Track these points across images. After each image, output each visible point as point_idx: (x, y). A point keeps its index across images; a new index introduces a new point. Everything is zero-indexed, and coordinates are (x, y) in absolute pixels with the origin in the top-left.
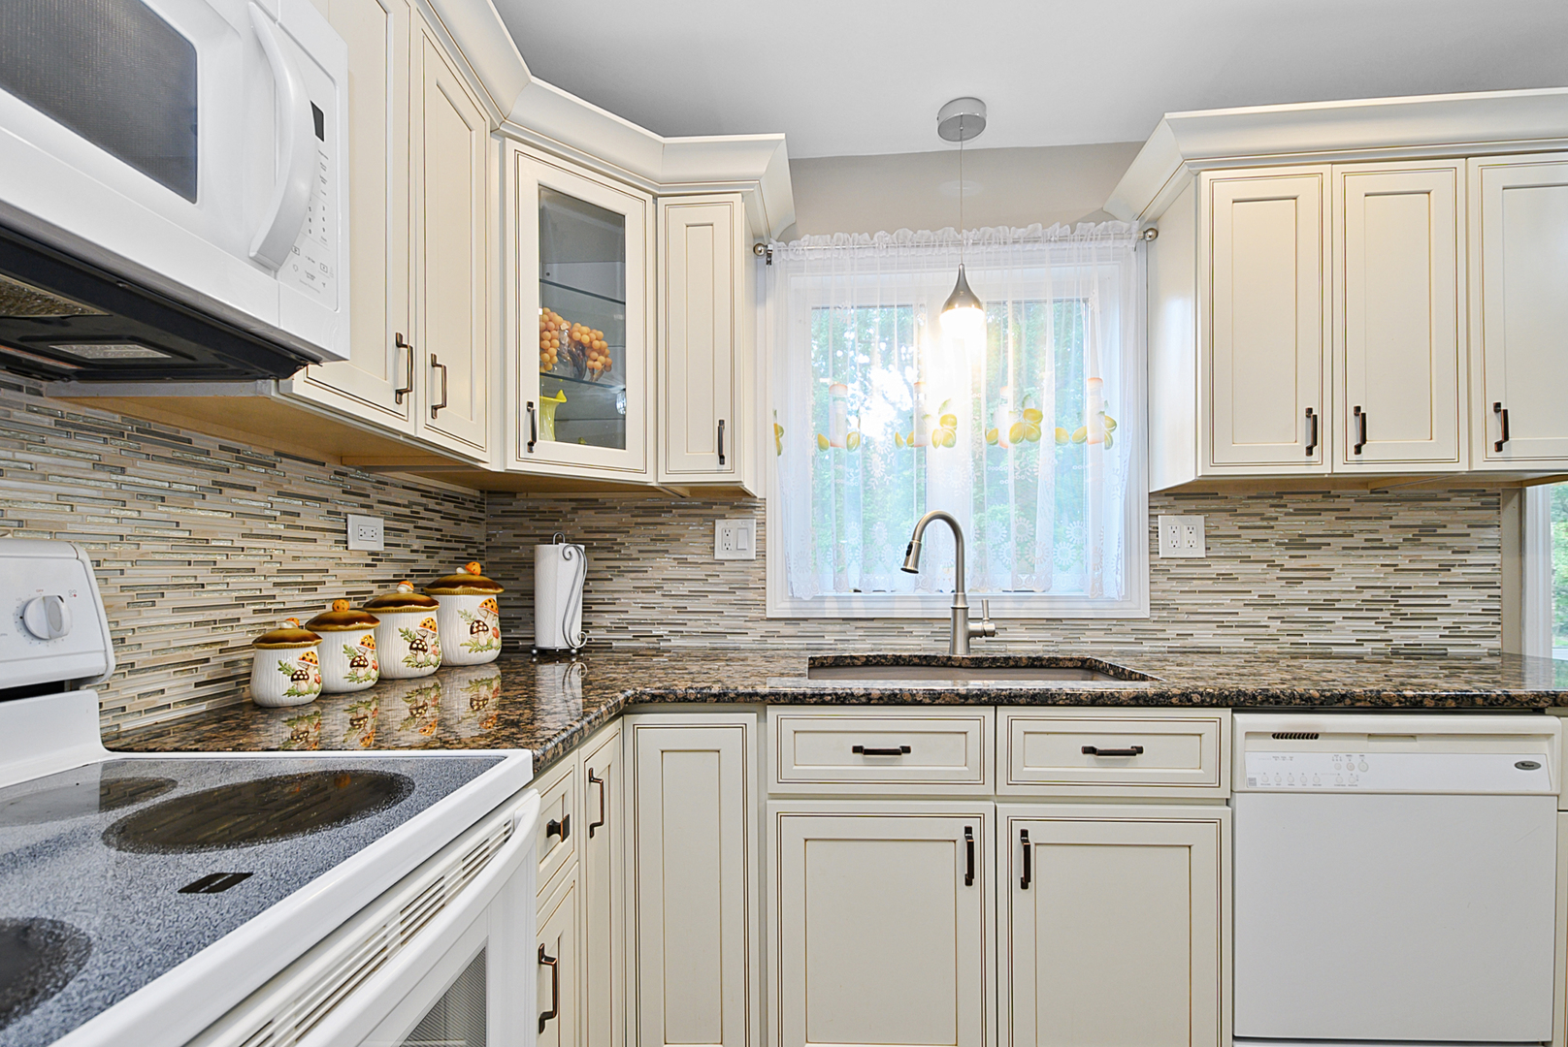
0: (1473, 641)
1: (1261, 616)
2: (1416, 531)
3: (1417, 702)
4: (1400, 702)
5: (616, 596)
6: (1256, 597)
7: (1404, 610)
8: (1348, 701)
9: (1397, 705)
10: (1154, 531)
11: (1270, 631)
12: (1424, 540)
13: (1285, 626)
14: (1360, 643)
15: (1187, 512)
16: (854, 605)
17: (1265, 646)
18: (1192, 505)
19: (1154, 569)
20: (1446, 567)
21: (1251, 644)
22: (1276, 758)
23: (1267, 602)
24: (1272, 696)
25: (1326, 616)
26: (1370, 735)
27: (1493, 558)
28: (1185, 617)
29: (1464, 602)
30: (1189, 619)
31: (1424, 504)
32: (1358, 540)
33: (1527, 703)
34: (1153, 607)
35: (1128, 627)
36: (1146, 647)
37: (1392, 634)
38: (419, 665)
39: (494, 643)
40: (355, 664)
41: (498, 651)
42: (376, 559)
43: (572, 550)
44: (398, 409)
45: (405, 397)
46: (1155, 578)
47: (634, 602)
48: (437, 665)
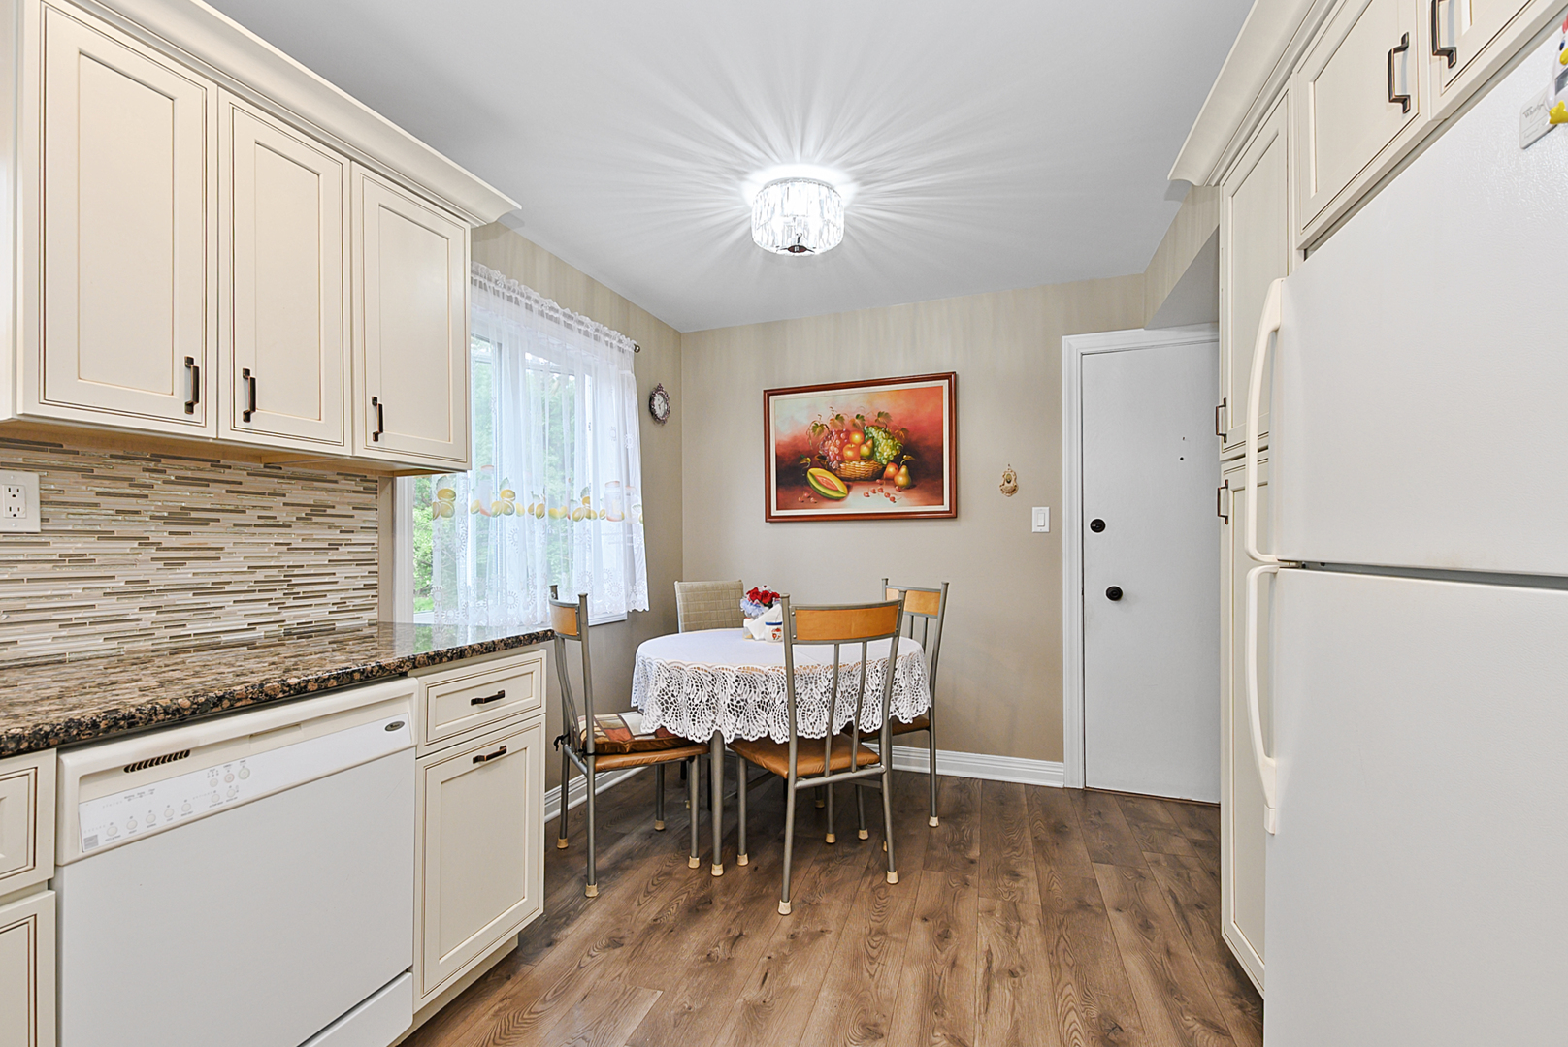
0: (356, 614)
1: (130, 607)
2: (308, 510)
3: (301, 688)
4: (284, 692)
6: (123, 584)
7: (297, 589)
8: (226, 703)
9: (281, 695)
11: (141, 624)
12: (315, 519)
13: (163, 617)
14: (252, 627)
15: (9, 467)
17: (136, 644)
20: (334, 546)
21: (114, 644)
22: (129, 798)
24: (124, 718)
25: (213, 601)
26: (252, 735)
27: (372, 538)
29: (349, 579)
30: (9, 621)
31: (316, 484)
32: (251, 517)
33: (394, 670)
37: (285, 614)
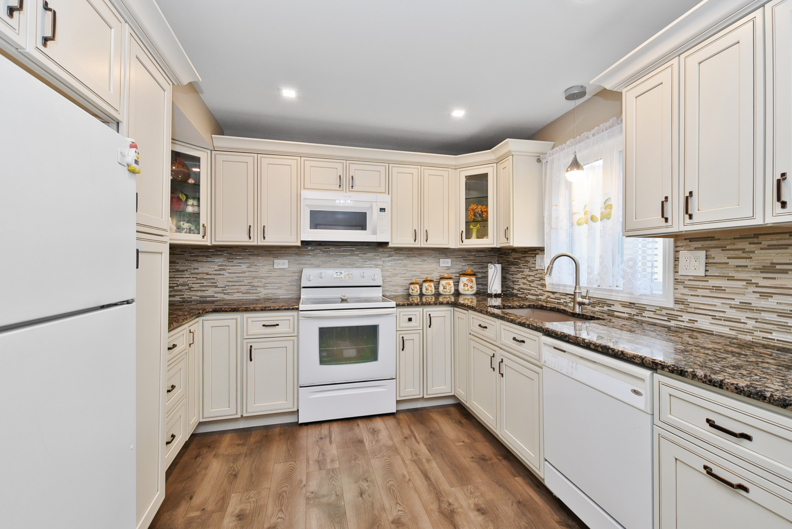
1: (742, 316)
5: (518, 280)
10: (676, 259)
15: (696, 249)
18: (699, 244)
19: (677, 281)
23: (745, 307)
28: (693, 310)
30: (695, 312)
34: (677, 302)
35: (664, 312)
36: (672, 323)
39: (470, 289)
40: (426, 290)
41: (474, 292)
42: (448, 268)
43: (492, 265)
44: (415, 243)
45: (416, 240)
46: (677, 287)
47: (521, 282)
48: (450, 292)
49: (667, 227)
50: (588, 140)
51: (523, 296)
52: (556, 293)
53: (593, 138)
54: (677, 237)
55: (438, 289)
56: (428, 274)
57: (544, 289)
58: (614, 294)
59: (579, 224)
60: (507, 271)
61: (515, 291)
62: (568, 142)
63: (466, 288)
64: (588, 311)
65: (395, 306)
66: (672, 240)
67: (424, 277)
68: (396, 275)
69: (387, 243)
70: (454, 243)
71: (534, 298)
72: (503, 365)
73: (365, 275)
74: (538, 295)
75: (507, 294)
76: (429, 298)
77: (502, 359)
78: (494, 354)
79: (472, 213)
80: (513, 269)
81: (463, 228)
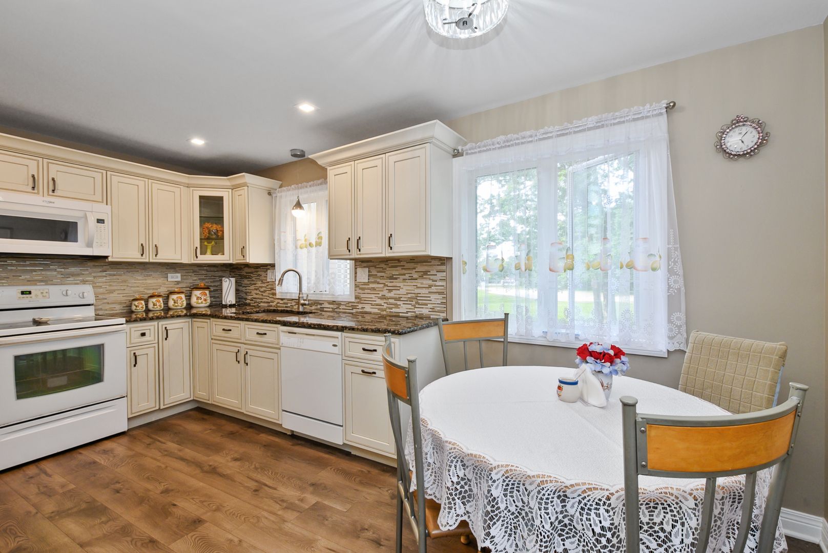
0: (438, 314)
1: (382, 302)
2: (422, 273)
5: (251, 291)
7: (419, 301)
10: (356, 273)
12: (424, 276)
14: (407, 312)
15: (365, 267)
16: (293, 295)
18: (365, 264)
19: (356, 286)
20: (430, 287)
23: (383, 297)
25: (399, 303)
27: (443, 283)
28: (363, 302)
29: (436, 299)
31: (424, 264)
32: (407, 276)
34: (356, 297)
35: (350, 304)
36: (354, 311)
37: (416, 310)
38: (176, 306)
39: (204, 302)
40: (154, 305)
41: (208, 304)
42: (178, 283)
43: (227, 279)
44: (142, 257)
45: (144, 255)
46: (356, 289)
47: (254, 293)
48: (182, 306)
49: (350, 255)
50: (307, 189)
51: (256, 304)
52: (284, 299)
53: (310, 188)
54: (356, 260)
55: (167, 304)
56: (153, 289)
57: (275, 297)
58: (324, 296)
59: (301, 248)
60: (240, 284)
61: (248, 301)
62: (293, 186)
63: (200, 301)
64: (308, 309)
65: (125, 322)
66: (354, 261)
67: (151, 292)
68: (111, 292)
69: (106, 257)
70: (186, 258)
71: (266, 305)
72: (248, 357)
73: (69, 292)
74: (269, 303)
75: (241, 303)
76: (157, 313)
77: (247, 352)
78: (239, 350)
79: (207, 231)
80: (246, 281)
81: (198, 244)
